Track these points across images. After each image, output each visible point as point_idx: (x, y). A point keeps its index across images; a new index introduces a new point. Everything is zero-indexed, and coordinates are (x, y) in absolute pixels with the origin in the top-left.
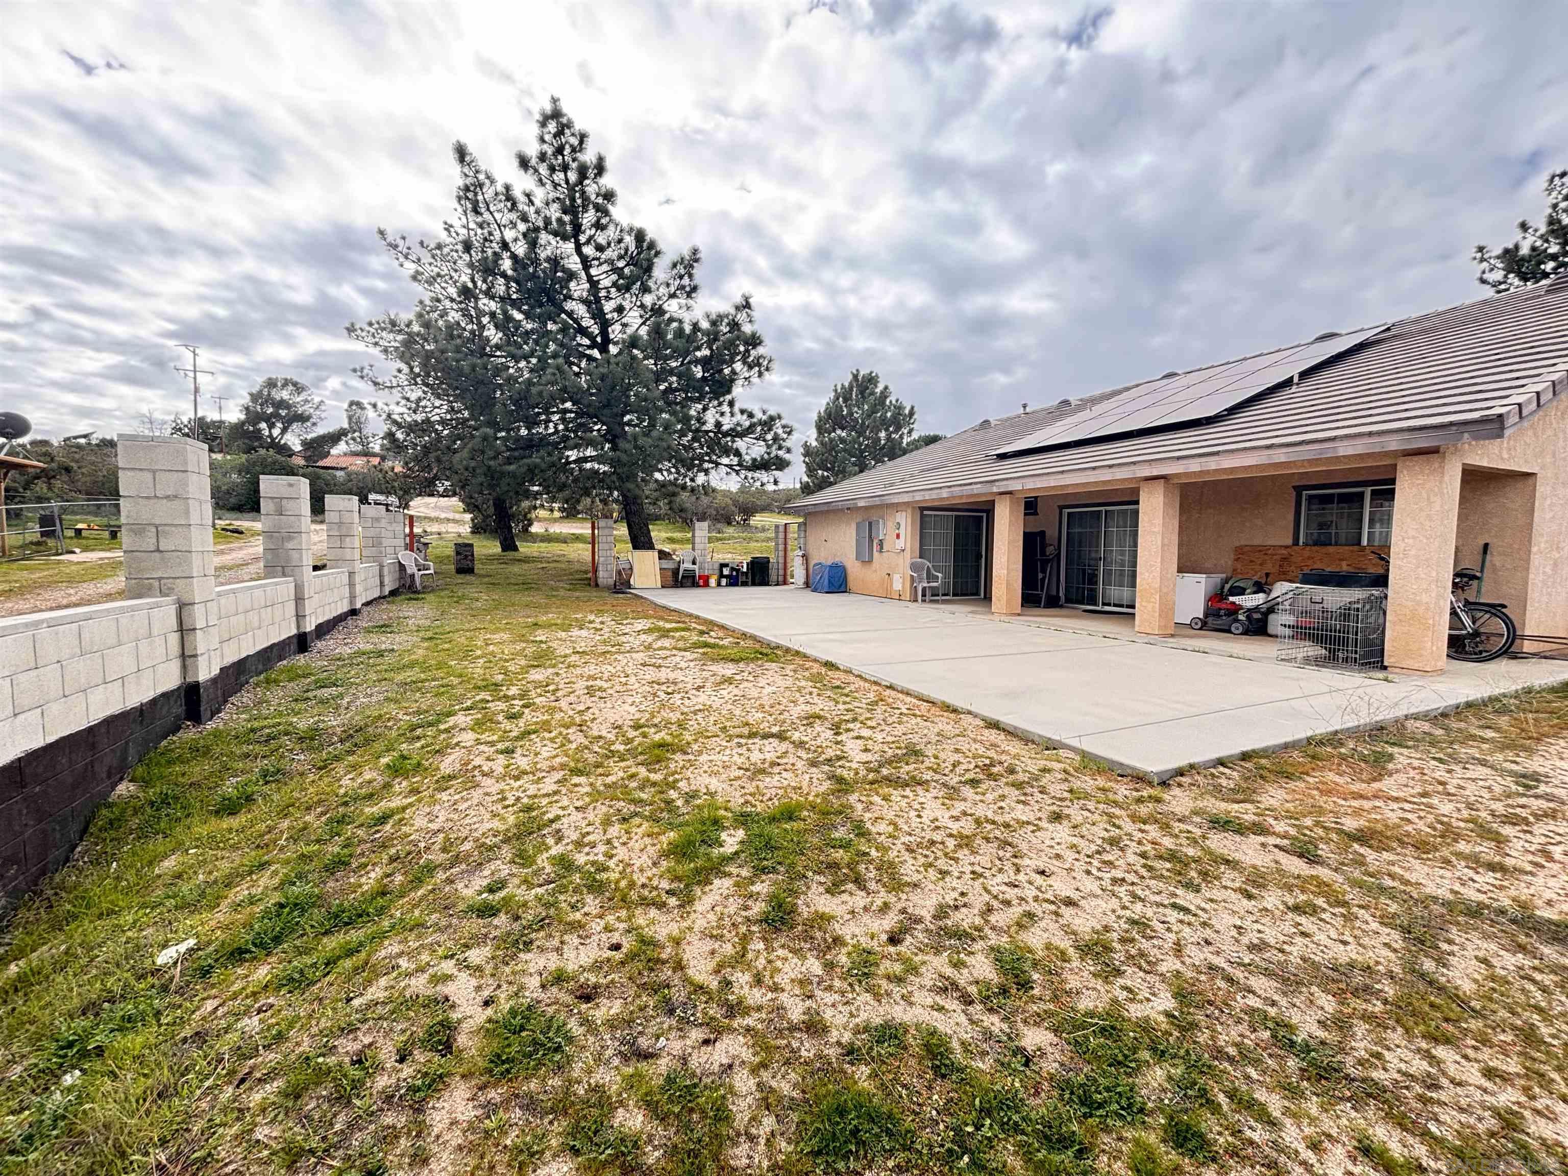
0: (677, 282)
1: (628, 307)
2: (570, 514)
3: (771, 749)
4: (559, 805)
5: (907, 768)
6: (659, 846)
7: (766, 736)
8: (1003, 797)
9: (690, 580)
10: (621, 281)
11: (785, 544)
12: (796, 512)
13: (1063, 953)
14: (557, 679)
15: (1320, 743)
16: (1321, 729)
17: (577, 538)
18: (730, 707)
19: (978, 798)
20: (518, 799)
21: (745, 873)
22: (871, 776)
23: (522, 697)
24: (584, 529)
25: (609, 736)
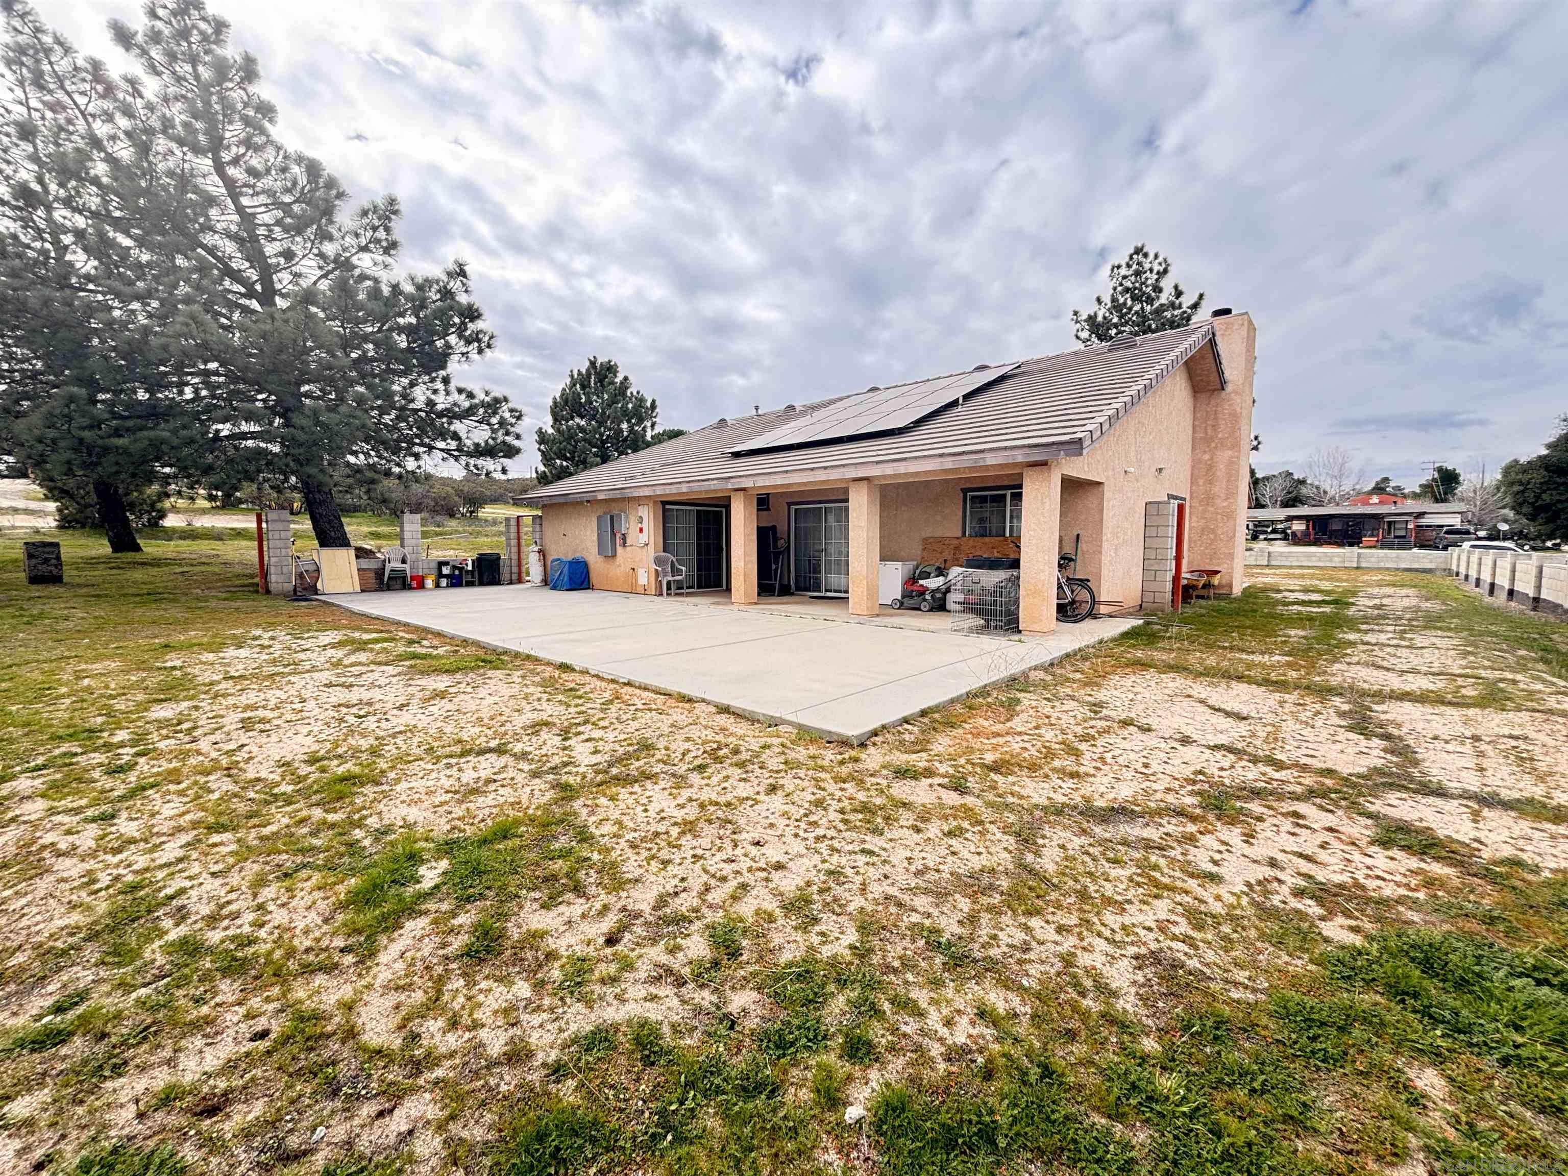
0: (369, 234)
1: (300, 254)
2: (229, 504)
3: (487, 765)
4: (187, 874)
5: (637, 764)
6: (333, 899)
7: (482, 752)
8: (727, 778)
9: (399, 582)
10: (288, 220)
11: (519, 538)
12: (531, 503)
13: (770, 915)
14: (195, 714)
15: (975, 696)
16: (975, 684)
17: (238, 534)
18: (439, 724)
19: (706, 781)
20: (117, 878)
21: (445, 907)
22: (600, 778)
23: (134, 743)
24: (248, 523)
25: (272, 776)
